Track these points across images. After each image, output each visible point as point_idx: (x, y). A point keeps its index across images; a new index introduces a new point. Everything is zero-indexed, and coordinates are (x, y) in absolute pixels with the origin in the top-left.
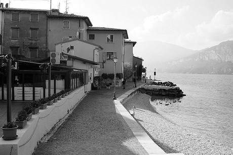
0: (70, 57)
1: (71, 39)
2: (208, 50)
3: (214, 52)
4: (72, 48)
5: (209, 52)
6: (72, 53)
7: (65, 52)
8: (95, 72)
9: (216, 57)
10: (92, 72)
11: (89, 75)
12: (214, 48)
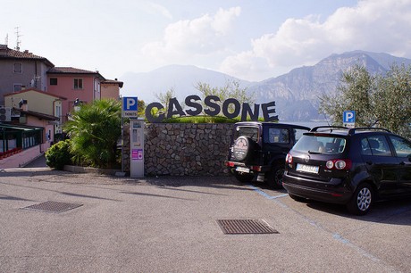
0: (23, 113)
1: (23, 89)
2: (273, 81)
3: (282, 85)
4: (25, 102)
5: (275, 84)
6: (26, 108)
7: (18, 107)
8: (57, 129)
9: (286, 93)
10: (52, 129)
11: (47, 132)
12: (281, 78)
